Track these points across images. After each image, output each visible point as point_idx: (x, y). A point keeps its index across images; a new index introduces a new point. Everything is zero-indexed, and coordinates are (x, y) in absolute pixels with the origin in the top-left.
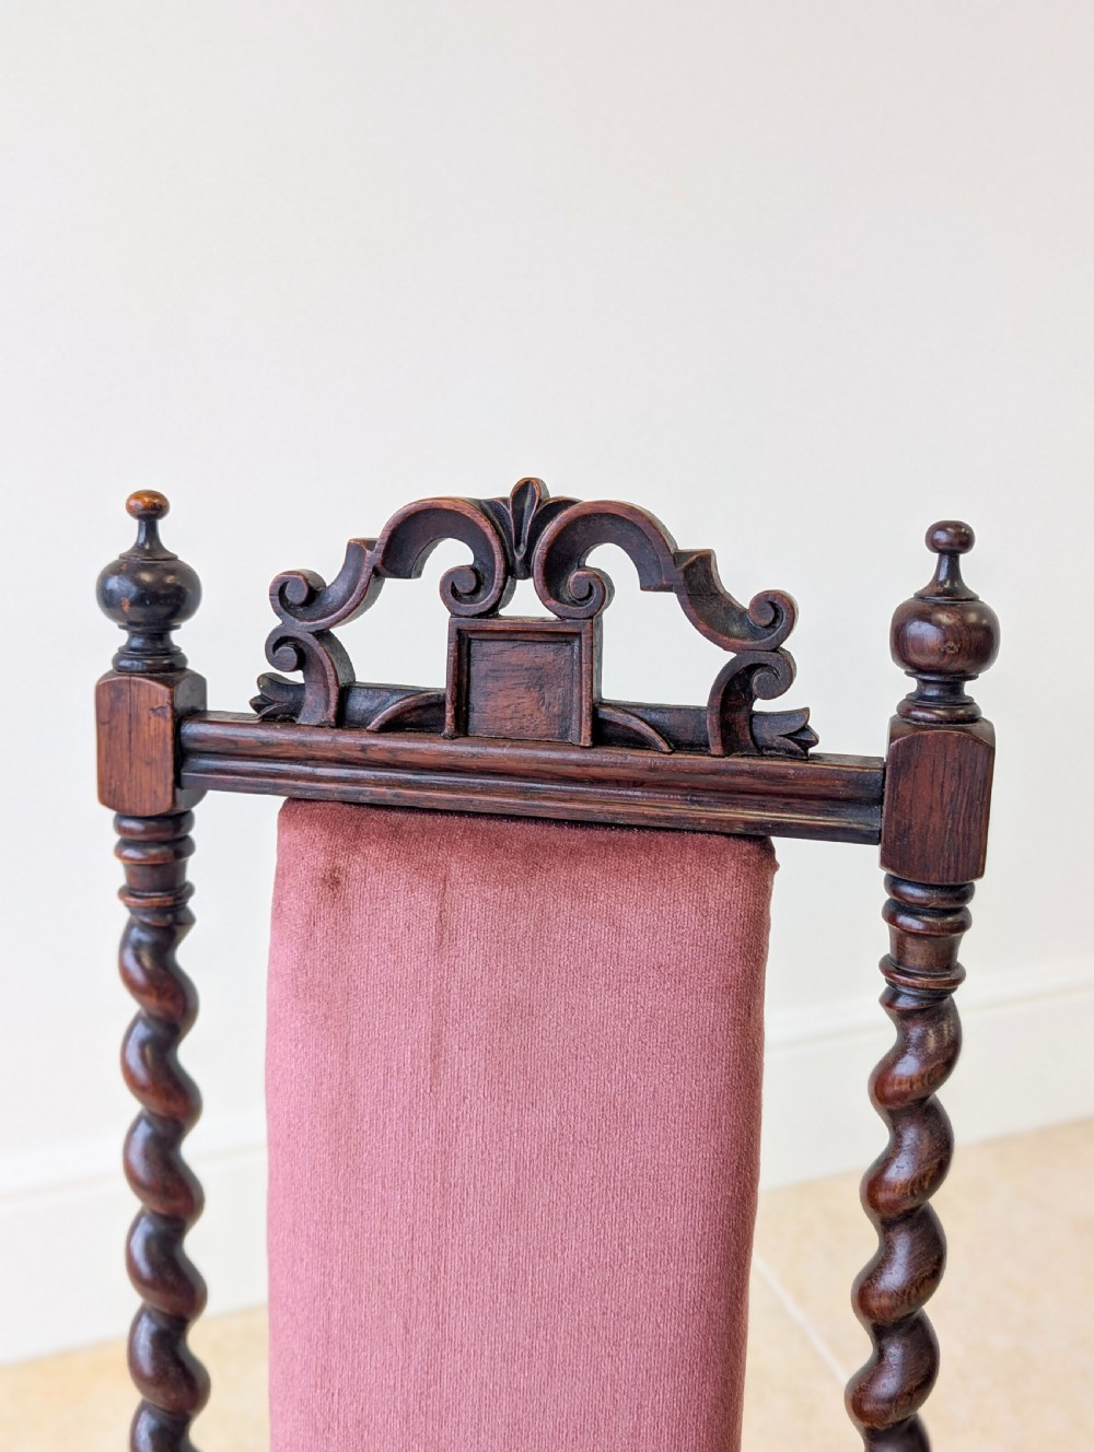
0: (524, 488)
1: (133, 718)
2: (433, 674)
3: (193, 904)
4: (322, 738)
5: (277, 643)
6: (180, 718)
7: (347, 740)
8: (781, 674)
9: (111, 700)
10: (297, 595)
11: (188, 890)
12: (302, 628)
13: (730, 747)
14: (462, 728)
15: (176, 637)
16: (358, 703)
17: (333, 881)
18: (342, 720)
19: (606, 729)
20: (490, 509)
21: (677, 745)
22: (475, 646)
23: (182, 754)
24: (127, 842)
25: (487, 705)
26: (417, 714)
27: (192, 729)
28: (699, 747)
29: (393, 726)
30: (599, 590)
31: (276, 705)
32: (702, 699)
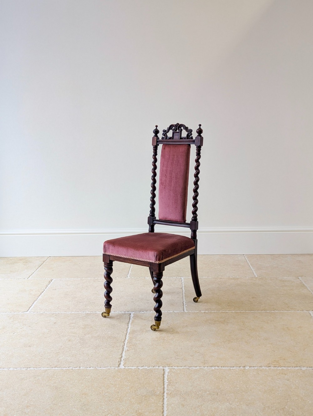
0: (177, 123)
1: (154, 140)
2: (171, 136)
3: (157, 153)
4: (165, 140)
5: (163, 134)
6: (157, 140)
7: (166, 140)
8: (191, 134)
9: (153, 138)
10: (164, 131)
11: (157, 152)
12: (164, 133)
13: (187, 139)
14: (173, 139)
15: (158, 135)
16: (167, 138)
17: (164, 148)
18: (166, 139)
19: (181, 138)
20: (175, 125)
21: (185, 139)
22: (174, 134)
23: (157, 142)
24: (154, 148)
25: (175, 137)
26: (170, 138)
27: (158, 140)
28: (186, 139)
29: (169, 139)
30: (182, 130)
31: (163, 138)
32: (186, 136)
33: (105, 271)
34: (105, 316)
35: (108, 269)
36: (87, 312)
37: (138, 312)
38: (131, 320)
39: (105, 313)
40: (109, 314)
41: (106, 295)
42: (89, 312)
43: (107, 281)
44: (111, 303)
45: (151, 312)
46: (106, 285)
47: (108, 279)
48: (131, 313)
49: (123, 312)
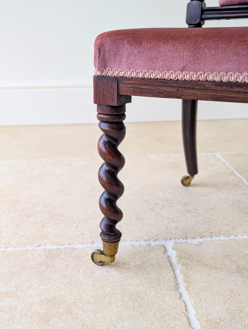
33: (102, 133)
34: (101, 262)
35: (109, 127)
36: (49, 247)
37: (181, 240)
38: (178, 272)
39: (102, 253)
40: (113, 256)
41: (104, 205)
42: (54, 247)
43: (108, 164)
44: (118, 226)
45: (214, 237)
46: (104, 178)
47: (110, 158)
48: (164, 243)
49: (144, 243)
